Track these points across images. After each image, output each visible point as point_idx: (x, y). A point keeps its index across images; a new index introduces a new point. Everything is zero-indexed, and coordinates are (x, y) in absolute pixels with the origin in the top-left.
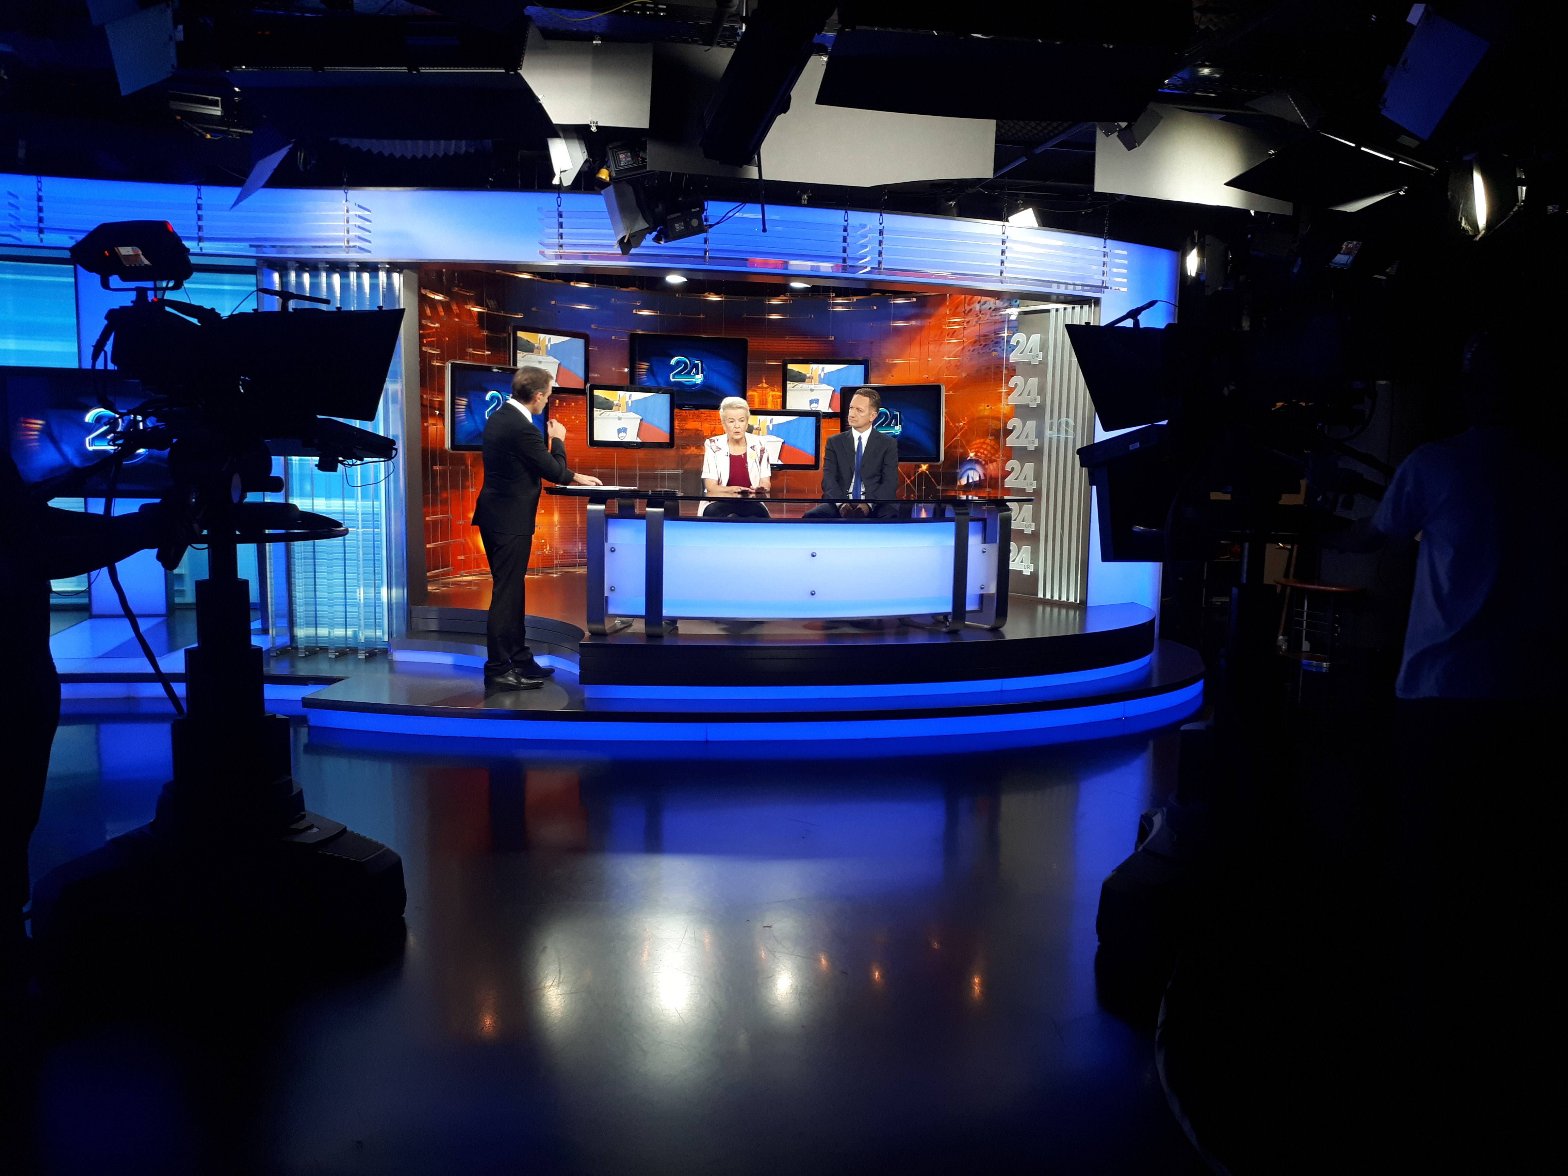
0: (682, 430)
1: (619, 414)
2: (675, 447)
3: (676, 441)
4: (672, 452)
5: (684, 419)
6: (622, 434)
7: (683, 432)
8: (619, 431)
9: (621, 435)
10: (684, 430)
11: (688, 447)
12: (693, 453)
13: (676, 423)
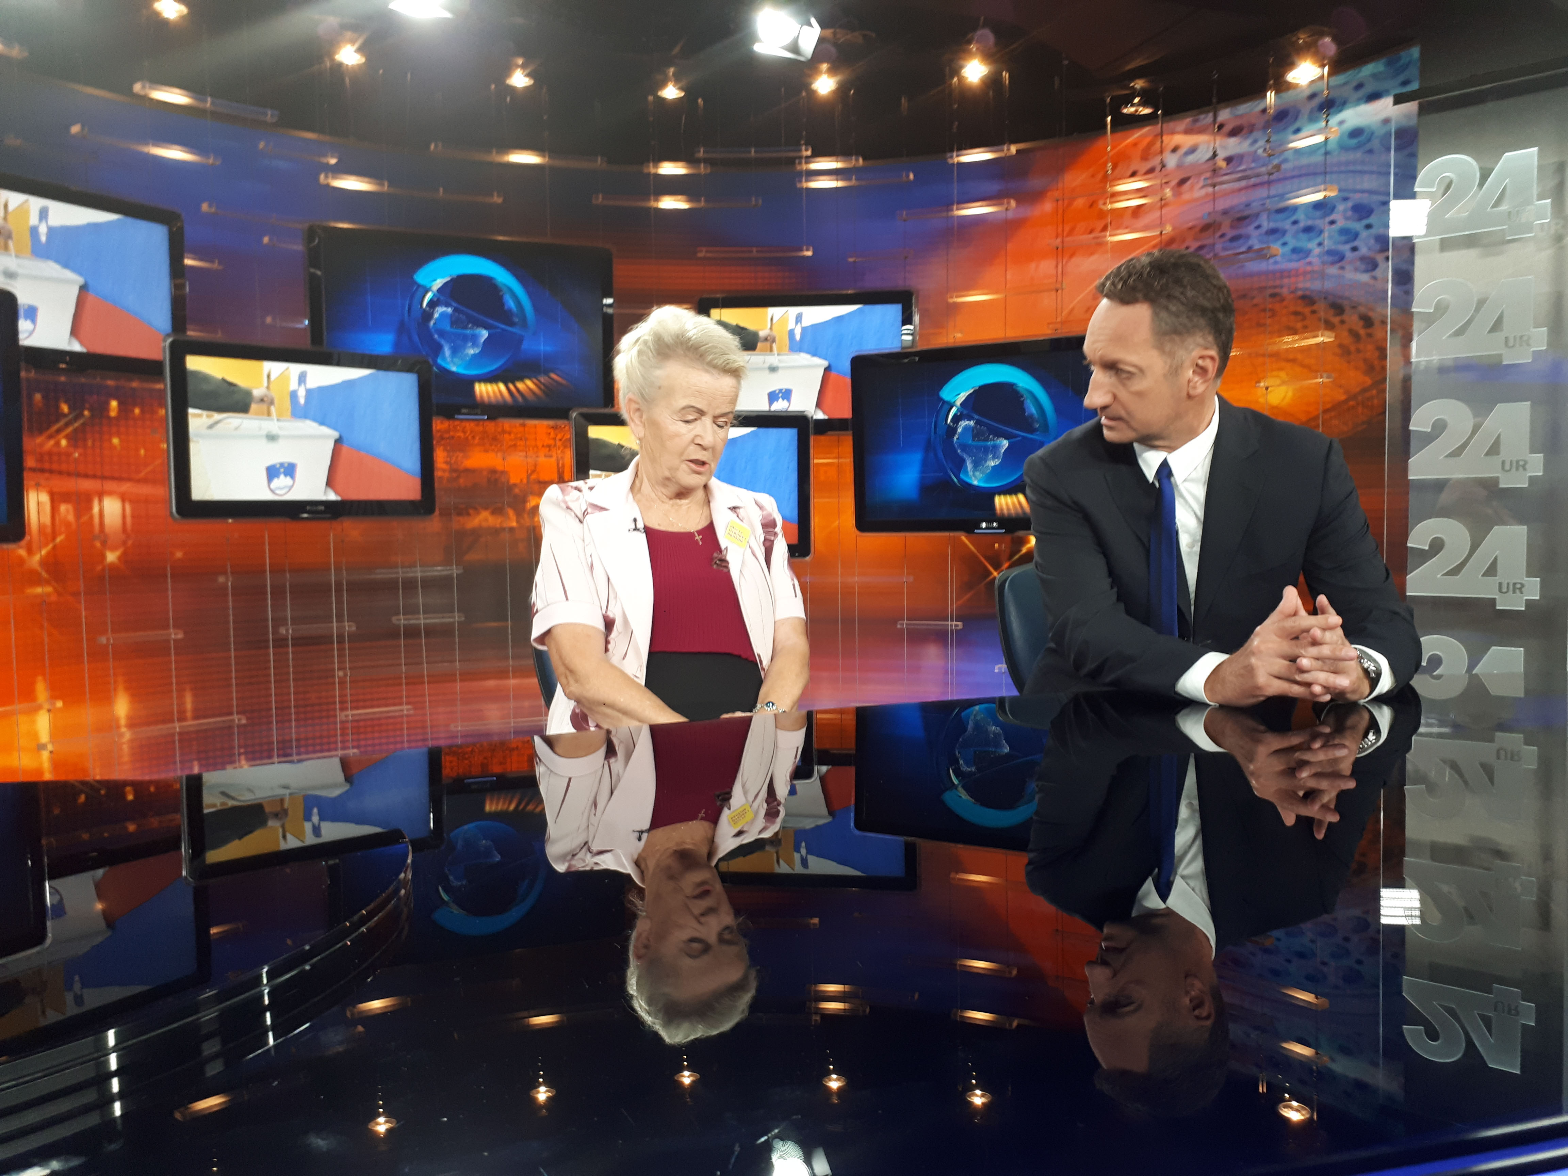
0: (455, 471)
1: (272, 425)
2: (437, 512)
3: (442, 498)
4: (433, 524)
5: (462, 446)
6: (282, 481)
7: (458, 477)
8: (272, 472)
9: (276, 483)
10: (457, 472)
11: (471, 511)
12: (484, 524)
13: (440, 456)
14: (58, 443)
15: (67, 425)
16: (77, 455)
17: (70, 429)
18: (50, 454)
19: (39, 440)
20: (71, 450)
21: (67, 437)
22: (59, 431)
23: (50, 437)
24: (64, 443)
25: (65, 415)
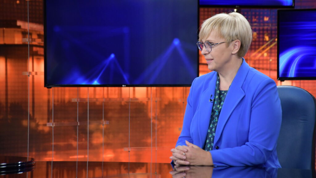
14: (263, 55)
15: (267, 46)
16: (271, 60)
17: (269, 48)
18: (259, 60)
19: (254, 54)
20: (269, 58)
21: (267, 52)
22: (263, 49)
23: (259, 52)
24: (265, 55)
25: (267, 42)
